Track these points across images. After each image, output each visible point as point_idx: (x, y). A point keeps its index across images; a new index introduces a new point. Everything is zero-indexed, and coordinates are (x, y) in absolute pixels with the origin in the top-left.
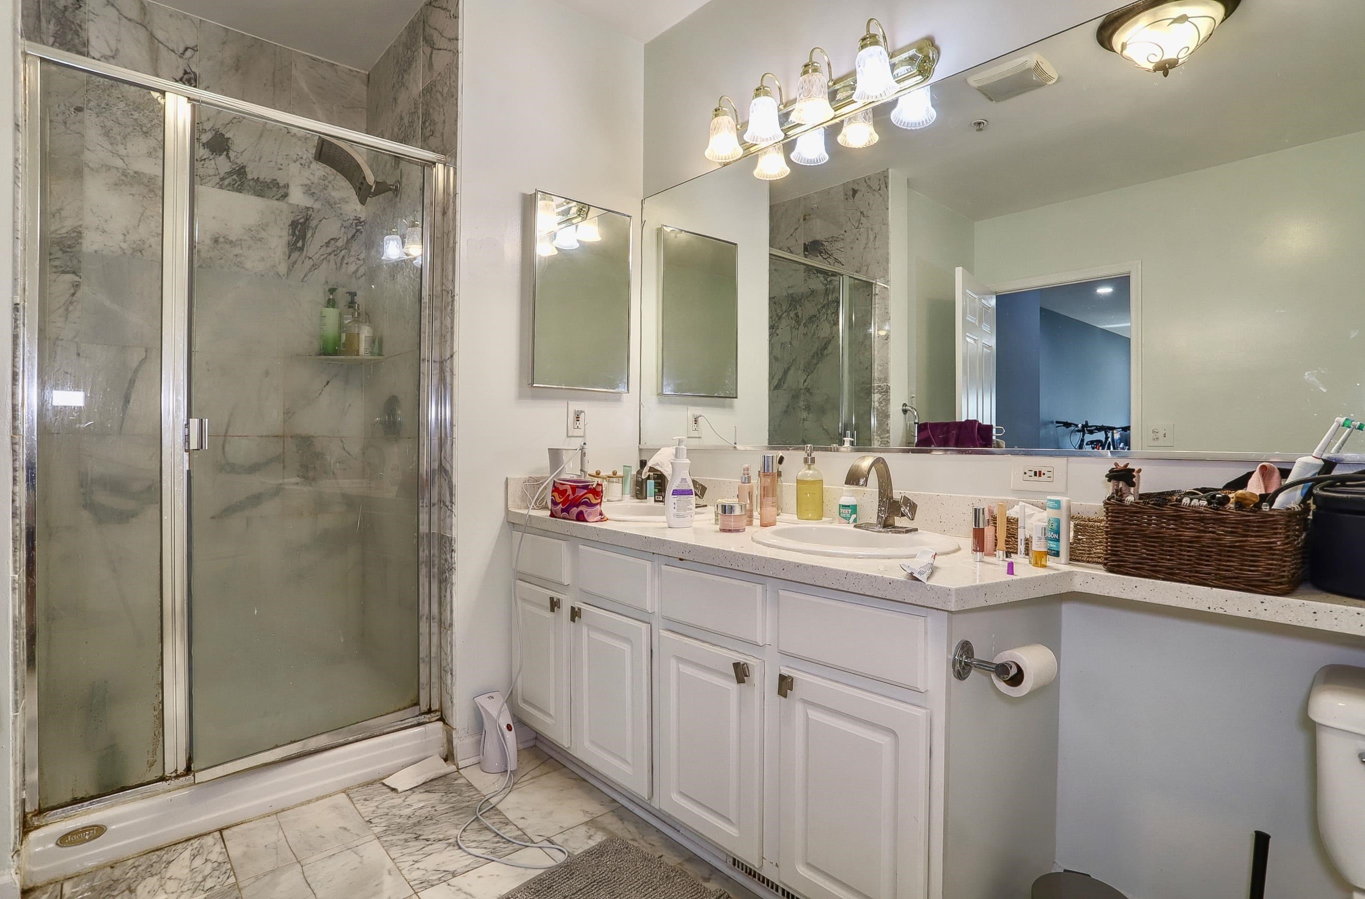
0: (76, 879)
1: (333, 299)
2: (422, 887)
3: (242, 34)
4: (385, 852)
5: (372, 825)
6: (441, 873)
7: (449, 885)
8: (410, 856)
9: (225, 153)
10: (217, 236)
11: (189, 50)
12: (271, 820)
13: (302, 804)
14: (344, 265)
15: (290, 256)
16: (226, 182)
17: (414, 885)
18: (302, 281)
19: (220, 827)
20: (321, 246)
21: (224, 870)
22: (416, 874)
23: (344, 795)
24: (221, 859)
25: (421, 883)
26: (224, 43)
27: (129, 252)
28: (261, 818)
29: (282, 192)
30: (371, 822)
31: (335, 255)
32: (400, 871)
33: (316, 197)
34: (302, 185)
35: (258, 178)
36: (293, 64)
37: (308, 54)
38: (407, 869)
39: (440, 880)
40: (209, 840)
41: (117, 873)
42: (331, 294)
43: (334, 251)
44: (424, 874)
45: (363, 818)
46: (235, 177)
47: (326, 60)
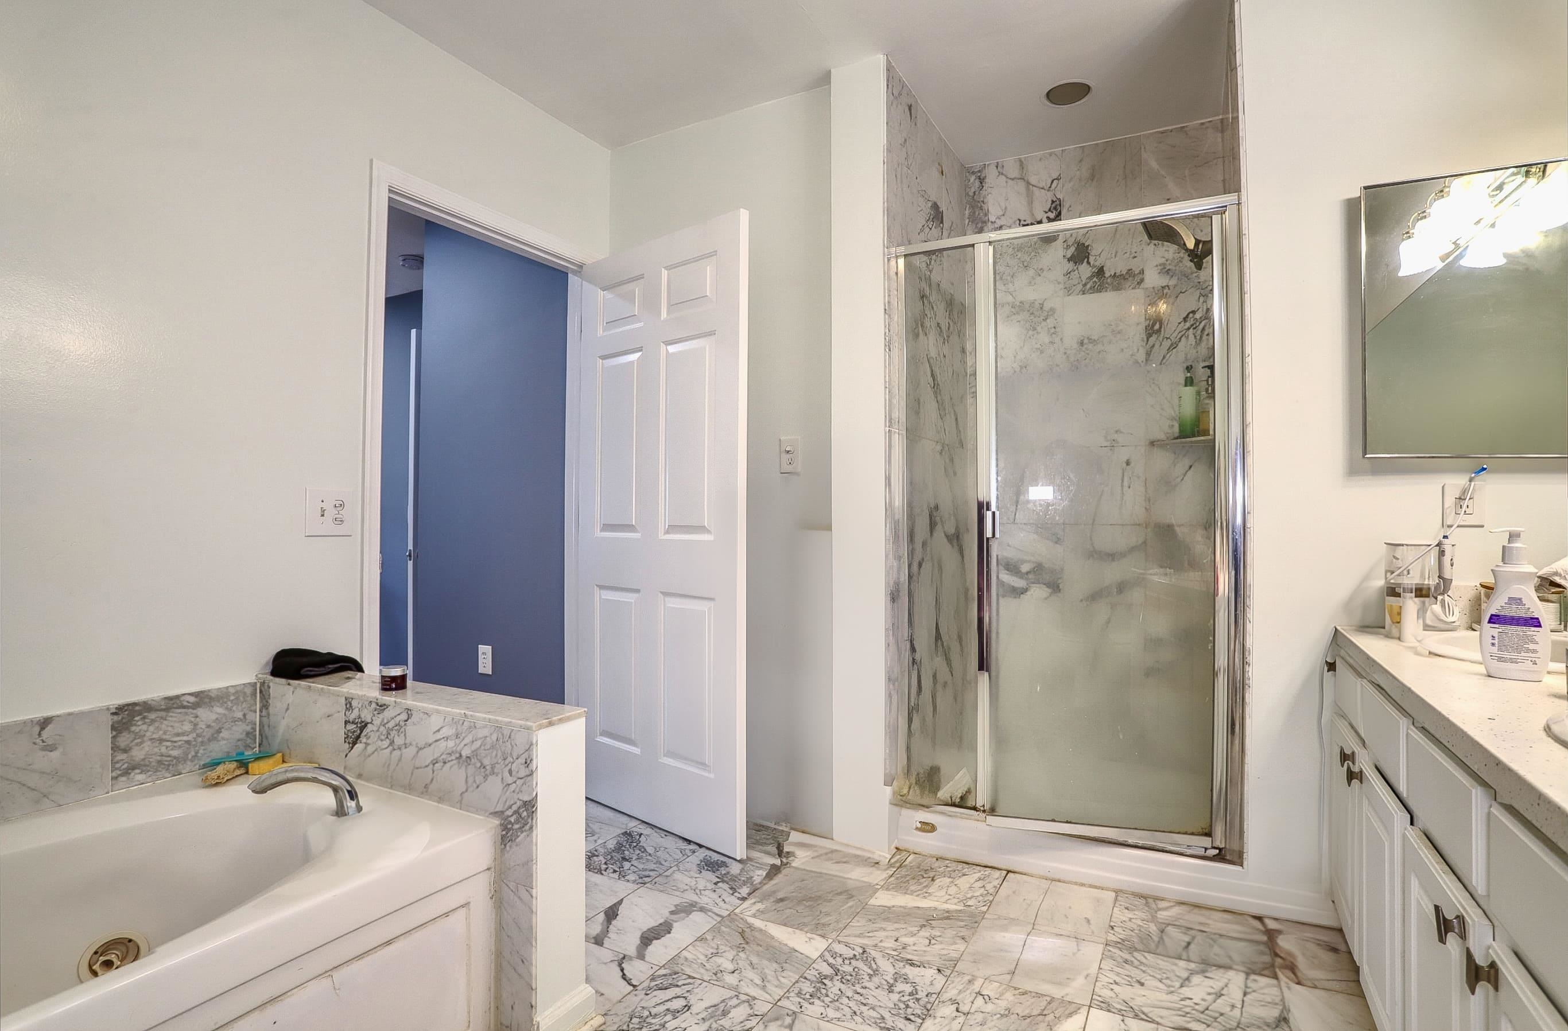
0: (917, 856)
1: (1191, 377)
2: (1099, 1006)
3: (1095, 144)
4: (1100, 957)
5: (1112, 932)
6: (1126, 1007)
7: (1123, 1021)
8: (1118, 976)
9: (1086, 260)
10: (1082, 338)
11: (1055, 181)
12: (1045, 884)
13: (1076, 884)
14: (1205, 337)
15: (1148, 341)
16: (1088, 286)
17: (1094, 1000)
18: (1161, 364)
19: (1010, 869)
20: (1180, 323)
21: (986, 899)
22: (1107, 993)
23: (1114, 894)
24: (991, 891)
25: (1102, 1002)
26: (1081, 161)
27: (1018, 369)
28: (1040, 878)
29: (1138, 279)
30: (1113, 928)
31: (1194, 329)
32: (1096, 981)
33: (1171, 274)
34: (1157, 266)
35: (1115, 273)
36: (1143, 147)
37: (1154, 131)
38: (1103, 983)
39: (1119, 1011)
40: (996, 874)
41: (937, 864)
42: (1189, 372)
43: (1192, 325)
44: (1112, 997)
45: (1110, 921)
46: (1095, 279)
47: (1174, 127)
